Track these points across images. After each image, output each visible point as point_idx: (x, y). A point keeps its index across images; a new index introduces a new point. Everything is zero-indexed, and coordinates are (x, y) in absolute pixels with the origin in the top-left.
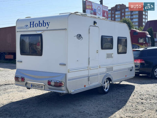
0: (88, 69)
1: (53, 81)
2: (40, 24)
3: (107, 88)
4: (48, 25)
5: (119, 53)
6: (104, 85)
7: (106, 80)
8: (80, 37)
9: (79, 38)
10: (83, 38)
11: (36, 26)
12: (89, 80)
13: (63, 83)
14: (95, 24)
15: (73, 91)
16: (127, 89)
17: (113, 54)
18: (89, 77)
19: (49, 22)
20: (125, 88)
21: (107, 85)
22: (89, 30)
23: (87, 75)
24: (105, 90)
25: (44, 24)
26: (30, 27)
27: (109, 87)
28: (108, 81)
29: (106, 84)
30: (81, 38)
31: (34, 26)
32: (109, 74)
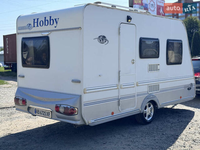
0: (118, 87)
1: (62, 106)
2: (46, 22)
3: (149, 116)
4: (57, 23)
5: (168, 63)
6: (145, 111)
7: (148, 104)
8: (104, 40)
9: (102, 41)
10: (109, 41)
11: (41, 25)
12: (119, 105)
13: (77, 109)
14: (129, 21)
15: (93, 121)
16: (182, 117)
17: (159, 65)
18: (119, 100)
19: (58, 19)
20: (180, 115)
21: (149, 111)
22: (119, 29)
23: (116, 97)
24: (146, 118)
25: (52, 21)
26: (34, 26)
27: (152, 114)
28: (152, 106)
29: (148, 109)
30: (106, 41)
31: (39, 25)
32: (153, 95)
